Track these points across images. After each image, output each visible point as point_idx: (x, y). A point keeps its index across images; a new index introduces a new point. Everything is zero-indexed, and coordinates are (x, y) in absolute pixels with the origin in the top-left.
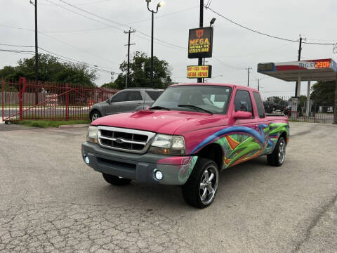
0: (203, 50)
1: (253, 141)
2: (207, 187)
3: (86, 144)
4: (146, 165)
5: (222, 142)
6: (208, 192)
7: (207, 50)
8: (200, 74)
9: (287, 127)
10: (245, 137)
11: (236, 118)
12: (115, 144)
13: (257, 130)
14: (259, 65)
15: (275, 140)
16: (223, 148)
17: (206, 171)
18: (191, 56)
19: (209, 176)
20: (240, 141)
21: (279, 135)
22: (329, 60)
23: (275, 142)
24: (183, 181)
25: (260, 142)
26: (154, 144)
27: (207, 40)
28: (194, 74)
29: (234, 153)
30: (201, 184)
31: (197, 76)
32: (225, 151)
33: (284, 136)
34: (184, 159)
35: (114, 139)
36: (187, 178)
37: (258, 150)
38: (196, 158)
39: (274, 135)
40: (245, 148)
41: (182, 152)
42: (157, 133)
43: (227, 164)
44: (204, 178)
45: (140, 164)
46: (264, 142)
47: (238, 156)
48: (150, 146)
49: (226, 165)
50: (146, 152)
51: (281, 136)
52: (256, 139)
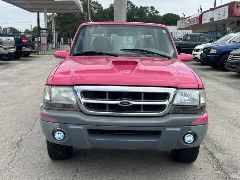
4: (179, 130)
42: (177, 89)
48: (173, 105)
50: (168, 114)
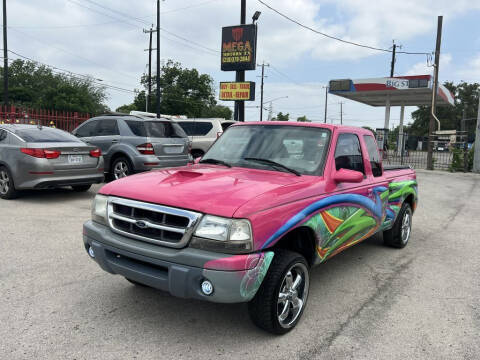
0: (243, 59)
1: (363, 215)
2: (289, 298)
3: (90, 224)
4: (185, 270)
5: (315, 222)
6: (291, 305)
7: (248, 59)
8: (237, 94)
9: (414, 186)
10: (352, 210)
11: (337, 181)
12: (136, 229)
13: (371, 197)
15: (396, 208)
16: (316, 232)
17: (289, 273)
18: (225, 67)
19: (294, 279)
20: (344, 218)
21: (403, 199)
23: (398, 212)
24: (248, 296)
25: (374, 215)
26: (199, 233)
27: (247, 45)
28: (230, 94)
29: (334, 238)
30: (281, 295)
31: (234, 98)
32: (320, 237)
33: (410, 201)
34: (250, 260)
35: (134, 221)
36: (255, 290)
37: (371, 226)
38: (271, 255)
39: (395, 201)
40: (352, 227)
41: (248, 247)
42: (204, 214)
43: (323, 255)
44: (285, 284)
45: (174, 267)
46: (380, 214)
47: (340, 240)
48: (193, 235)
49: (321, 258)
50: (186, 246)
51: (405, 201)
52: (368, 211)
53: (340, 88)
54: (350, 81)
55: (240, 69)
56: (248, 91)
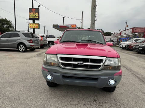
0: (36, 17)
7: (37, 17)
8: (35, 27)
12: (75, 66)
14: (53, 25)
18: (30, 19)
22: (75, 25)
26: (106, 64)
27: (37, 13)
28: (32, 27)
45: (102, 77)
50: (102, 69)
53: (55, 27)
54: (58, 25)
55: (34, 20)
56: (38, 26)
